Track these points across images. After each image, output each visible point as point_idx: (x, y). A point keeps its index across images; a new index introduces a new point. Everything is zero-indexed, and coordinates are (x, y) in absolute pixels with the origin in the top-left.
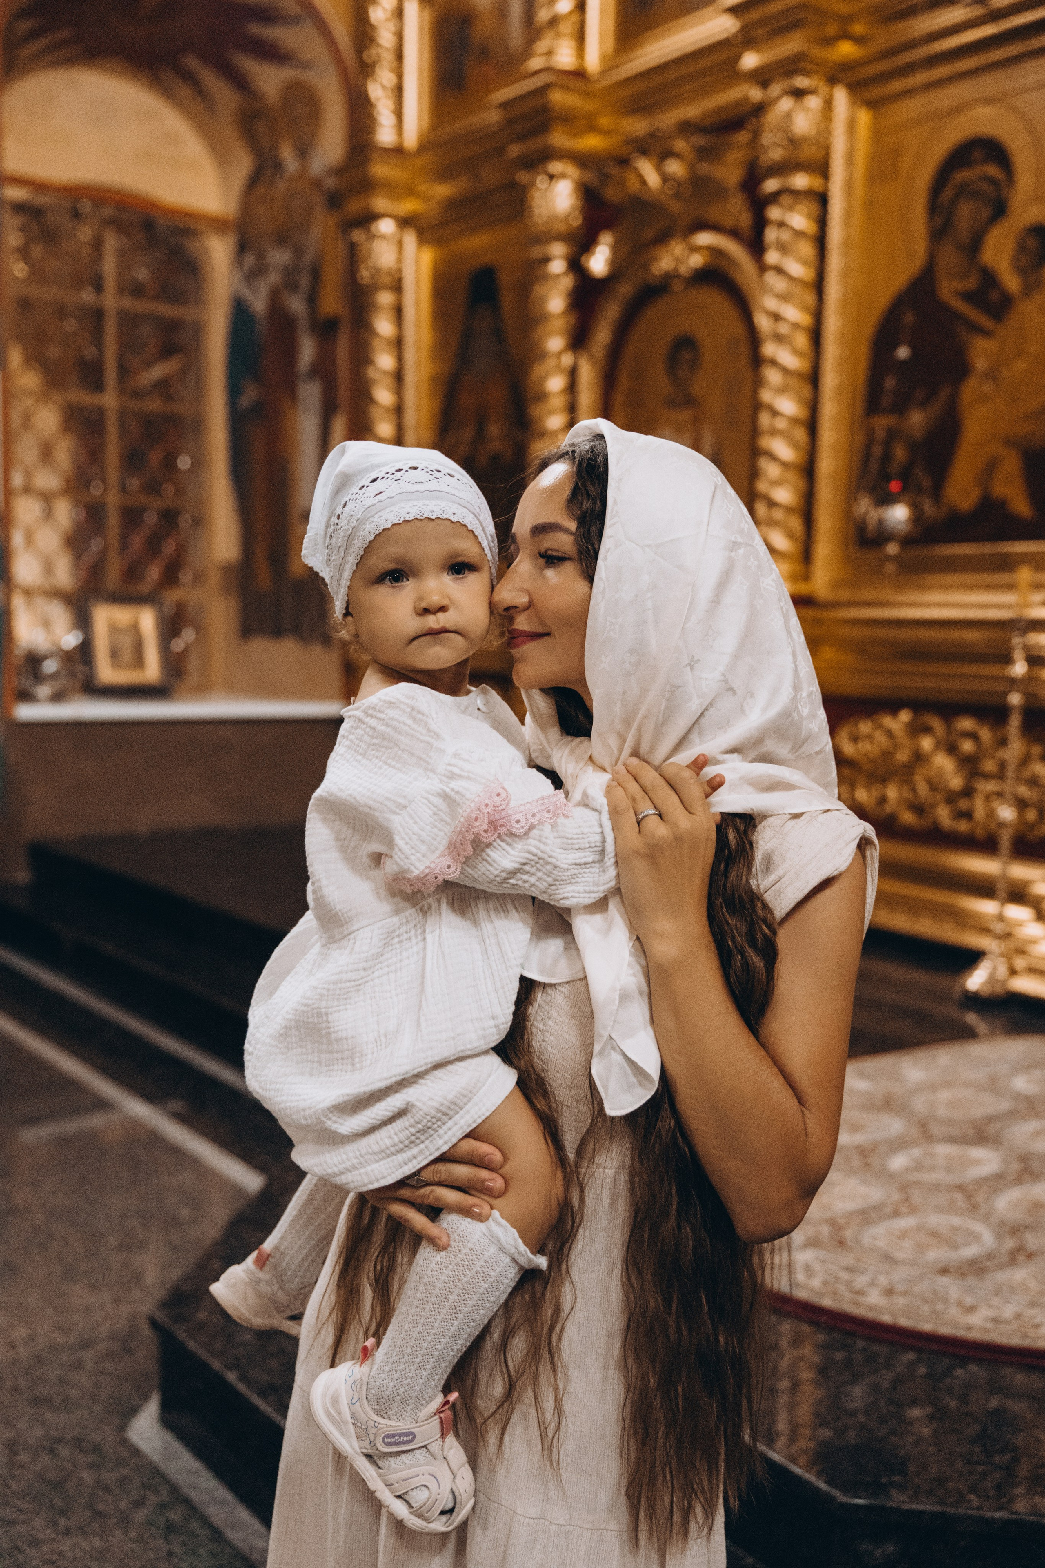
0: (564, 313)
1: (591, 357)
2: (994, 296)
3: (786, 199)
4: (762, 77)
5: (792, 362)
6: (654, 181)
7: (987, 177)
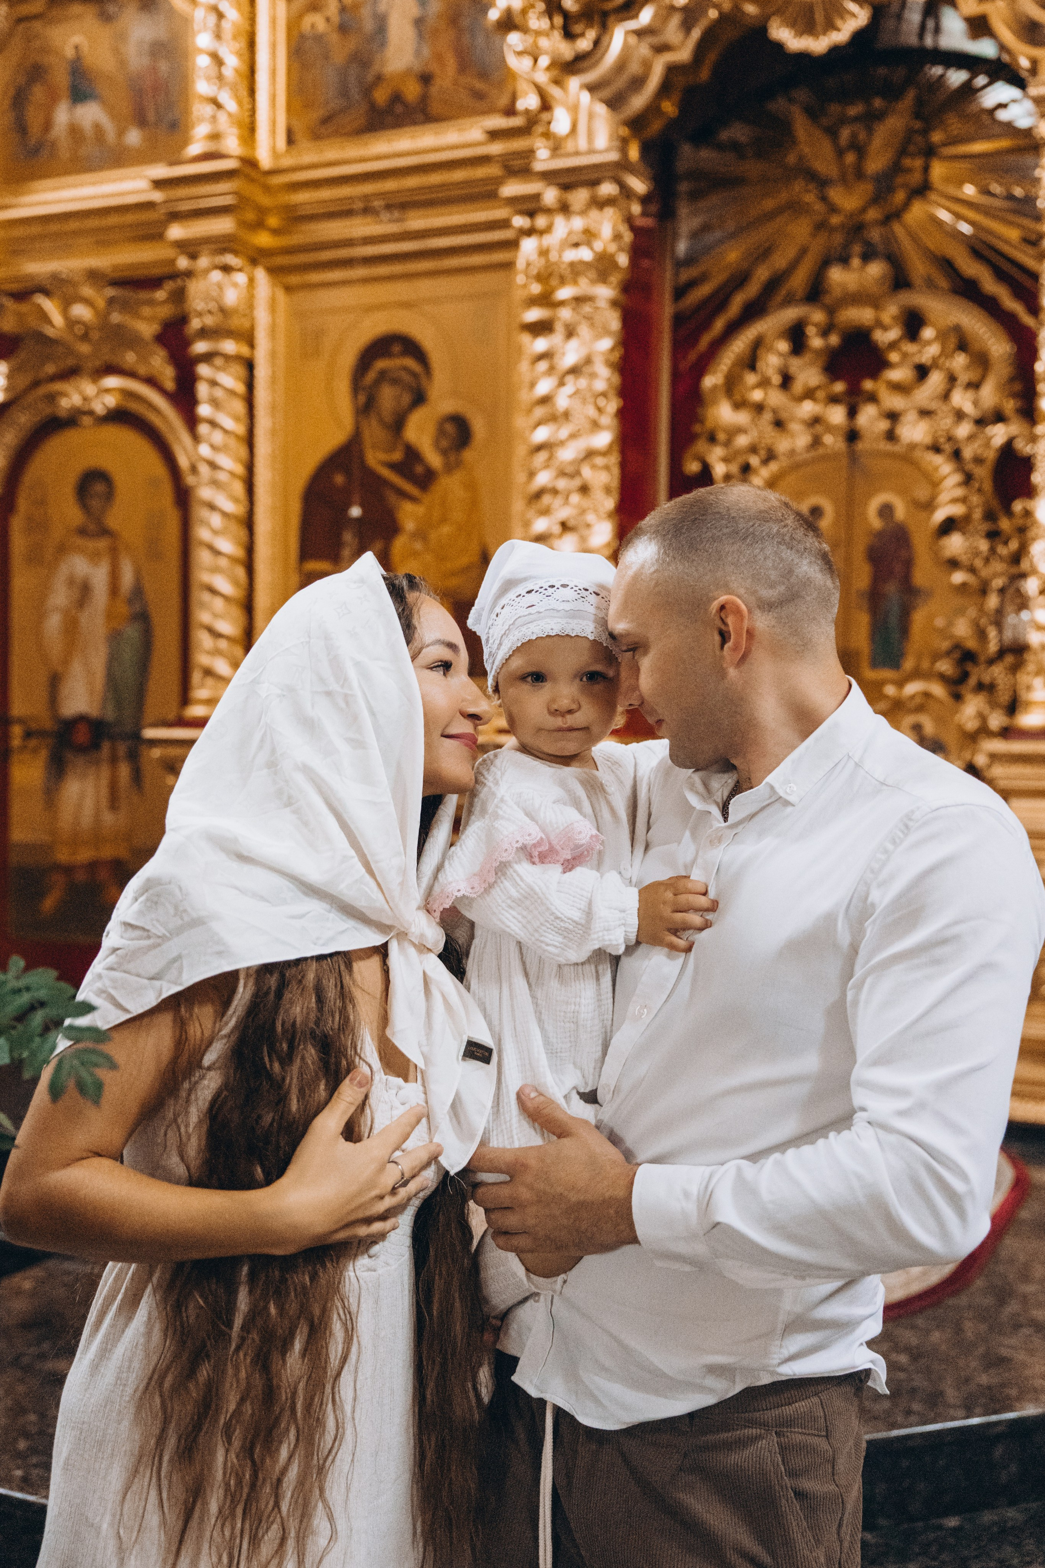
2: (419, 469)
3: (218, 361)
4: (190, 248)
5: (229, 506)
6: (57, 319)
7: (405, 369)
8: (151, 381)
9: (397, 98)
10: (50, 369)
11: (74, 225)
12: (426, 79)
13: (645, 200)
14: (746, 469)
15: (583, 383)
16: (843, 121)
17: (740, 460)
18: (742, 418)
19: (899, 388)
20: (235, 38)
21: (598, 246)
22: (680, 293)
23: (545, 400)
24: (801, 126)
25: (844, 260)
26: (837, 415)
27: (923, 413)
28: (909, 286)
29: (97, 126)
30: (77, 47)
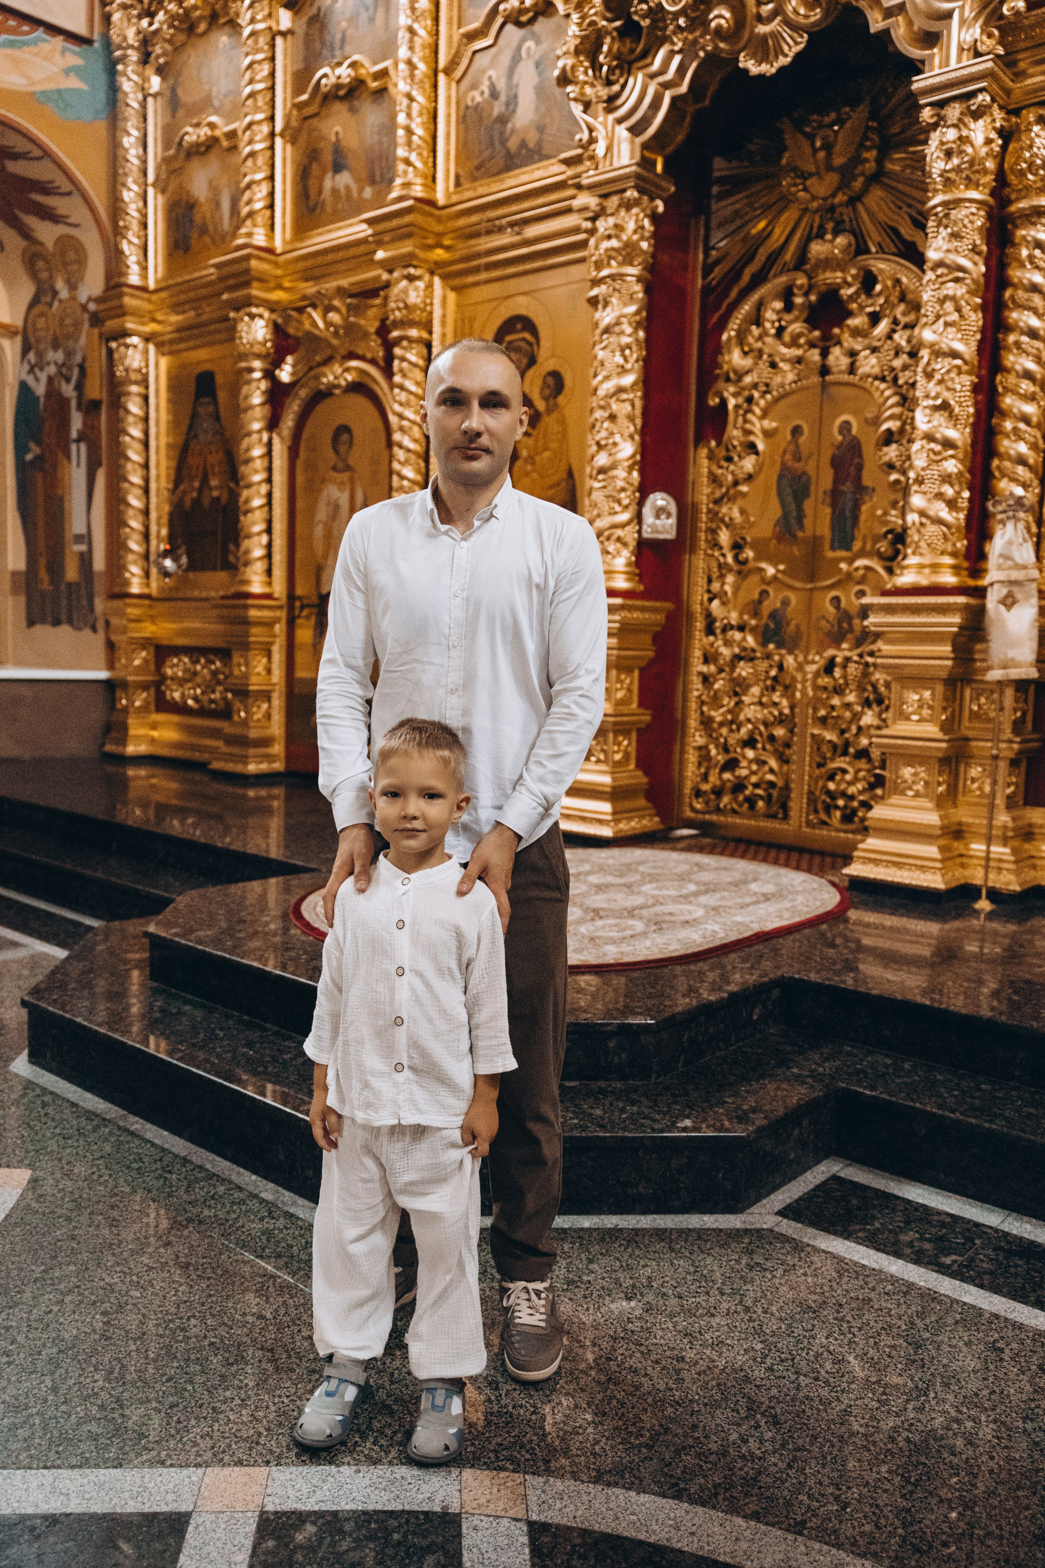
0: (262, 404)
1: (279, 435)
2: (531, 412)
3: (405, 343)
4: (389, 266)
5: (412, 446)
6: (321, 324)
7: (524, 339)
8: (373, 362)
9: (523, 144)
10: (318, 358)
11: (330, 257)
12: (542, 129)
13: (669, 201)
14: (750, 400)
15: (613, 338)
16: (819, 128)
17: (746, 393)
18: (748, 362)
19: (856, 333)
20: (421, 114)
21: (624, 237)
22: (707, 270)
24: (789, 135)
25: (820, 236)
26: (815, 355)
27: (874, 350)
28: (867, 251)
29: (347, 188)
30: (337, 133)
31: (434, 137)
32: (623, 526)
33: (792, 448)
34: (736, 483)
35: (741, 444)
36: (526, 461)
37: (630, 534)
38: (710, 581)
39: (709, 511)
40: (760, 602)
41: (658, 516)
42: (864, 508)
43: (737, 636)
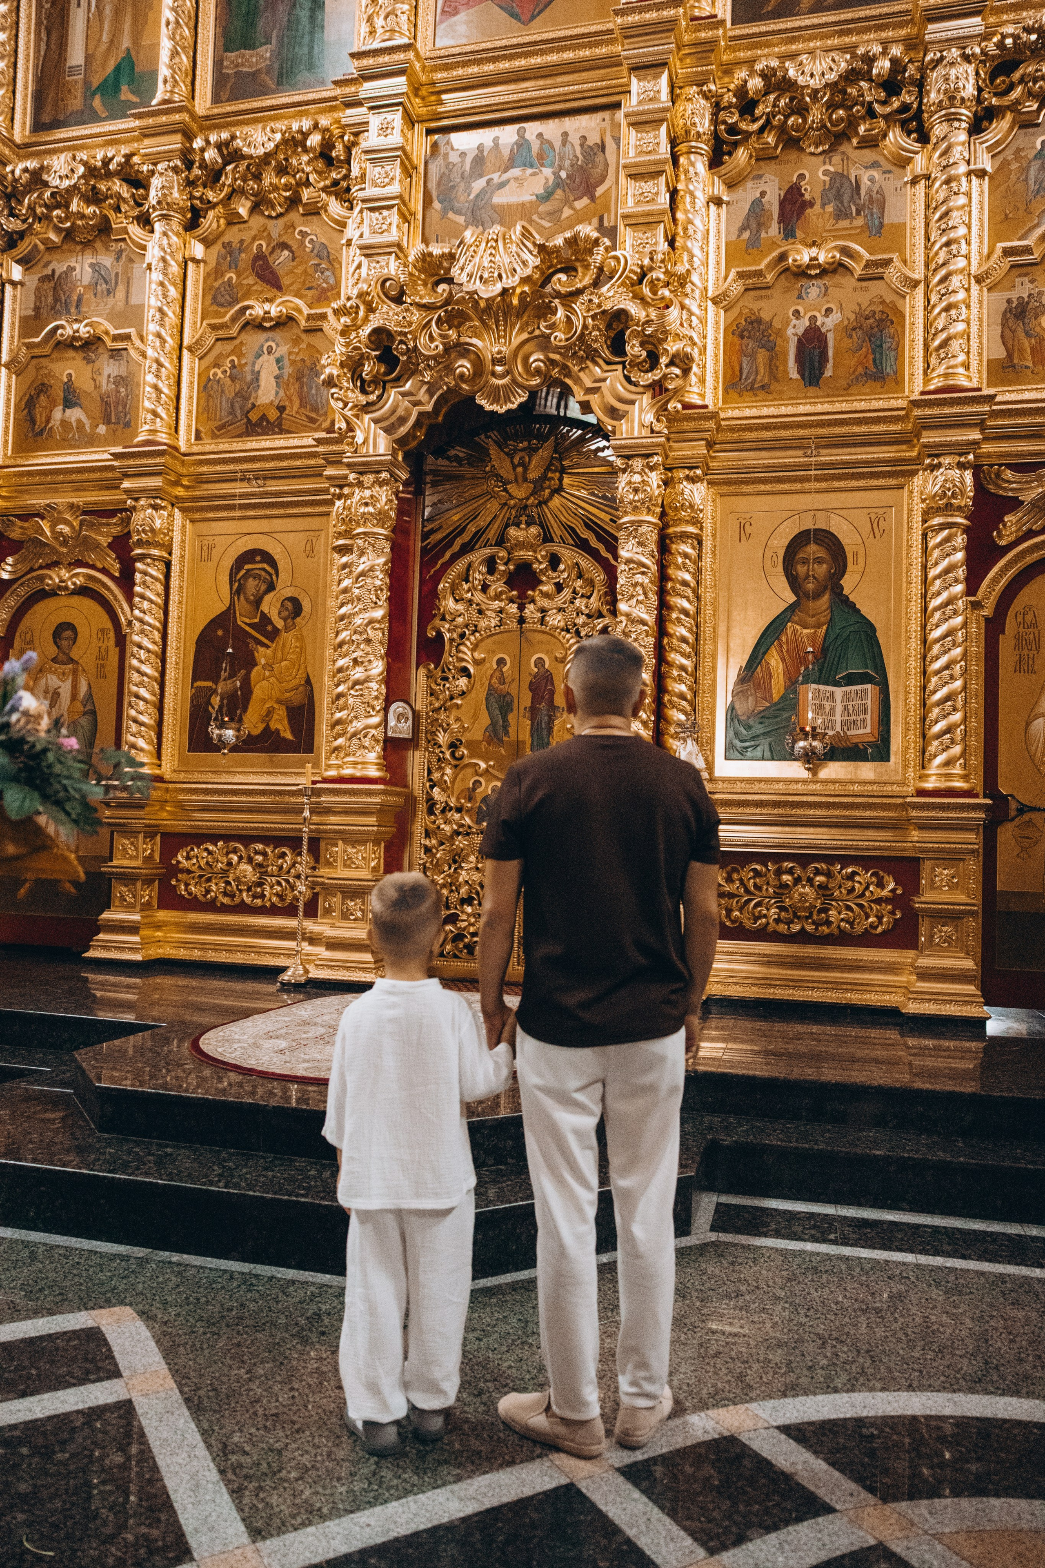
2: (269, 628)
3: (146, 560)
4: (134, 495)
5: (151, 646)
7: (264, 569)
9: (263, 417)
11: (62, 477)
12: (281, 409)
13: (406, 484)
14: (462, 636)
15: (369, 580)
16: (516, 450)
17: (459, 630)
18: (460, 607)
19: (546, 595)
20: (168, 378)
21: (379, 506)
22: (425, 536)
23: (345, 591)
24: (493, 451)
25: (518, 525)
26: (513, 608)
27: (560, 610)
28: (552, 540)
29: (79, 421)
30: (70, 375)
31: (178, 398)
32: (376, 727)
33: (497, 674)
34: (452, 698)
35: (455, 668)
36: (264, 667)
37: (378, 733)
38: (430, 772)
39: (428, 717)
40: (474, 789)
41: (399, 720)
42: (556, 722)
43: (457, 816)
